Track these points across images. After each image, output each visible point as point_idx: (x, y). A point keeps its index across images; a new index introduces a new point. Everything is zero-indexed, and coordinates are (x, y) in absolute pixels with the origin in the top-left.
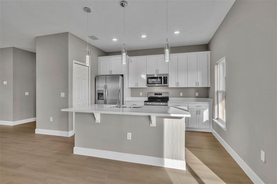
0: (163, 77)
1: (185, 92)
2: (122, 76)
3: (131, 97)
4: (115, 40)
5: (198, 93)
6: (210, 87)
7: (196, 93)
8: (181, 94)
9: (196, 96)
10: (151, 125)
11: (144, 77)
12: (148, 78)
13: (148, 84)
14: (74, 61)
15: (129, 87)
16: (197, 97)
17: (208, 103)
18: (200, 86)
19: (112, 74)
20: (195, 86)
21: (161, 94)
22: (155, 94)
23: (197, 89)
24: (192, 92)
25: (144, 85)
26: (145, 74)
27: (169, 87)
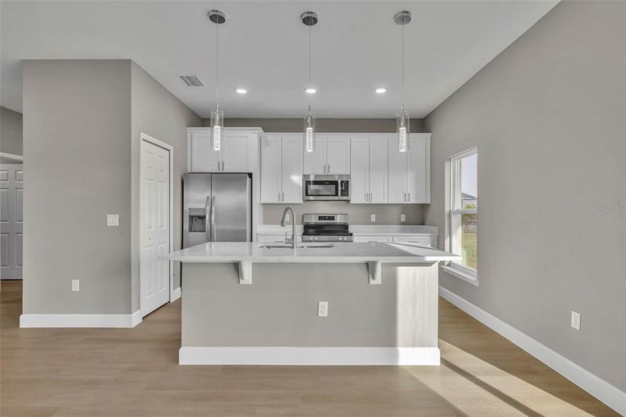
0: (339, 181)
1: (379, 213)
2: (250, 175)
3: (264, 223)
4: (241, 91)
5: (404, 215)
6: (429, 204)
7: (402, 215)
8: (373, 218)
9: (402, 220)
10: (372, 282)
11: (298, 180)
12: (307, 183)
13: (307, 195)
14: (143, 136)
15: (263, 202)
16: (403, 224)
17: (429, 234)
18: (412, 201)
19: (225, 171)
20: (403, 202)
21: (332, 218)
22: (320, 218)
23: (404, 208)
24: (395, 212)
25: (296, 197)
26: (299, 174)
27: (352, 202)
